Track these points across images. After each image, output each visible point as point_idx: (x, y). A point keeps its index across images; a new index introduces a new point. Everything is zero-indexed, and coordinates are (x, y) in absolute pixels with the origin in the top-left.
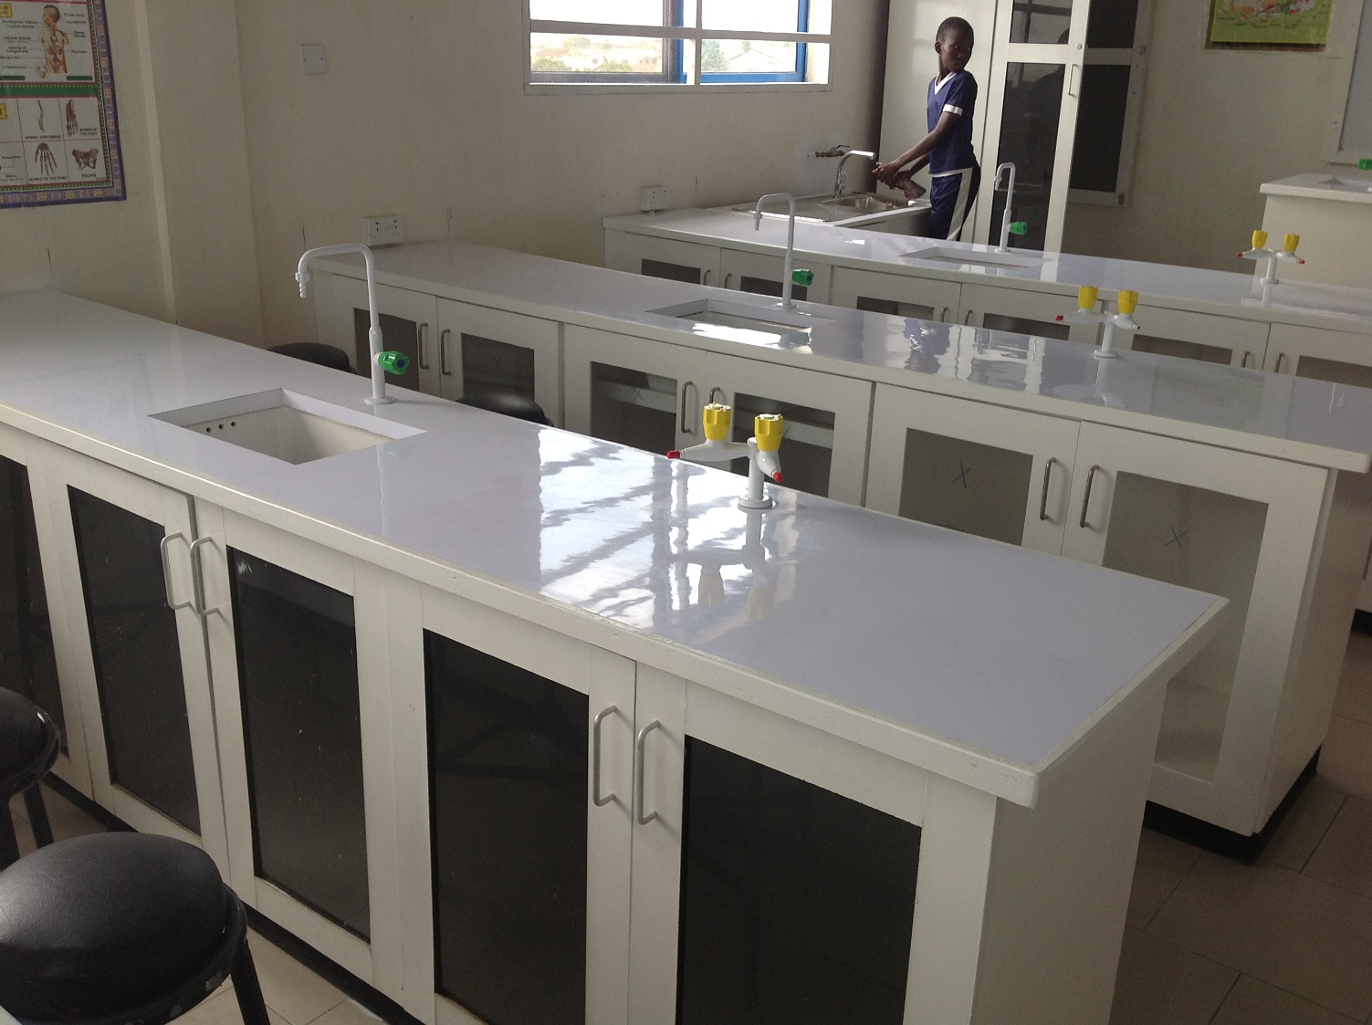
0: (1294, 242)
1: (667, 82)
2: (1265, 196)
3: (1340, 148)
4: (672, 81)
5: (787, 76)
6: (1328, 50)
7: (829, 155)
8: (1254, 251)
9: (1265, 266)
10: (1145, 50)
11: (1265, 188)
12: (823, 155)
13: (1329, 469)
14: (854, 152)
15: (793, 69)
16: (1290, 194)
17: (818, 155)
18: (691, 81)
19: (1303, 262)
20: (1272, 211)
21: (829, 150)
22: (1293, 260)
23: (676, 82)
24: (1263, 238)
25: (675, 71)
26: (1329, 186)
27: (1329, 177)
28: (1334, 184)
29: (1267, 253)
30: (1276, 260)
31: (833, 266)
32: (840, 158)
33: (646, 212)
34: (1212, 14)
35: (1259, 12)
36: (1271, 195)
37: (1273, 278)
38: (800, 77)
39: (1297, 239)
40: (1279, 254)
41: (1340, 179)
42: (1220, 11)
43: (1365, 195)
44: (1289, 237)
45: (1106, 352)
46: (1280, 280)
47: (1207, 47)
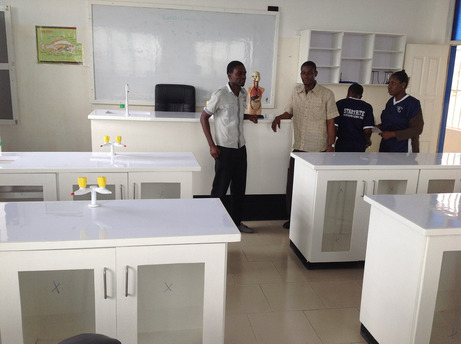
0: (120, 139)
3: (96, 99)
6: (84, 64)
8: (106, 144)
10: (14, 64)
11: (90, 117)
16: (99, 118)
19: (126, 146)
22: (121, 146)
24: (108, 139)
29: (110, 144)
34: (38, 50)
35: (56, 50)
36: (92, 119)
37: (114, 153)
39: (121, 137)
40: (115, 144)
41: (110, 111)
42: (41, 50)
43: (124, 117)
44: (118, 137)
45: (95, 205)
46: (117, 153)
47: (38, 63)
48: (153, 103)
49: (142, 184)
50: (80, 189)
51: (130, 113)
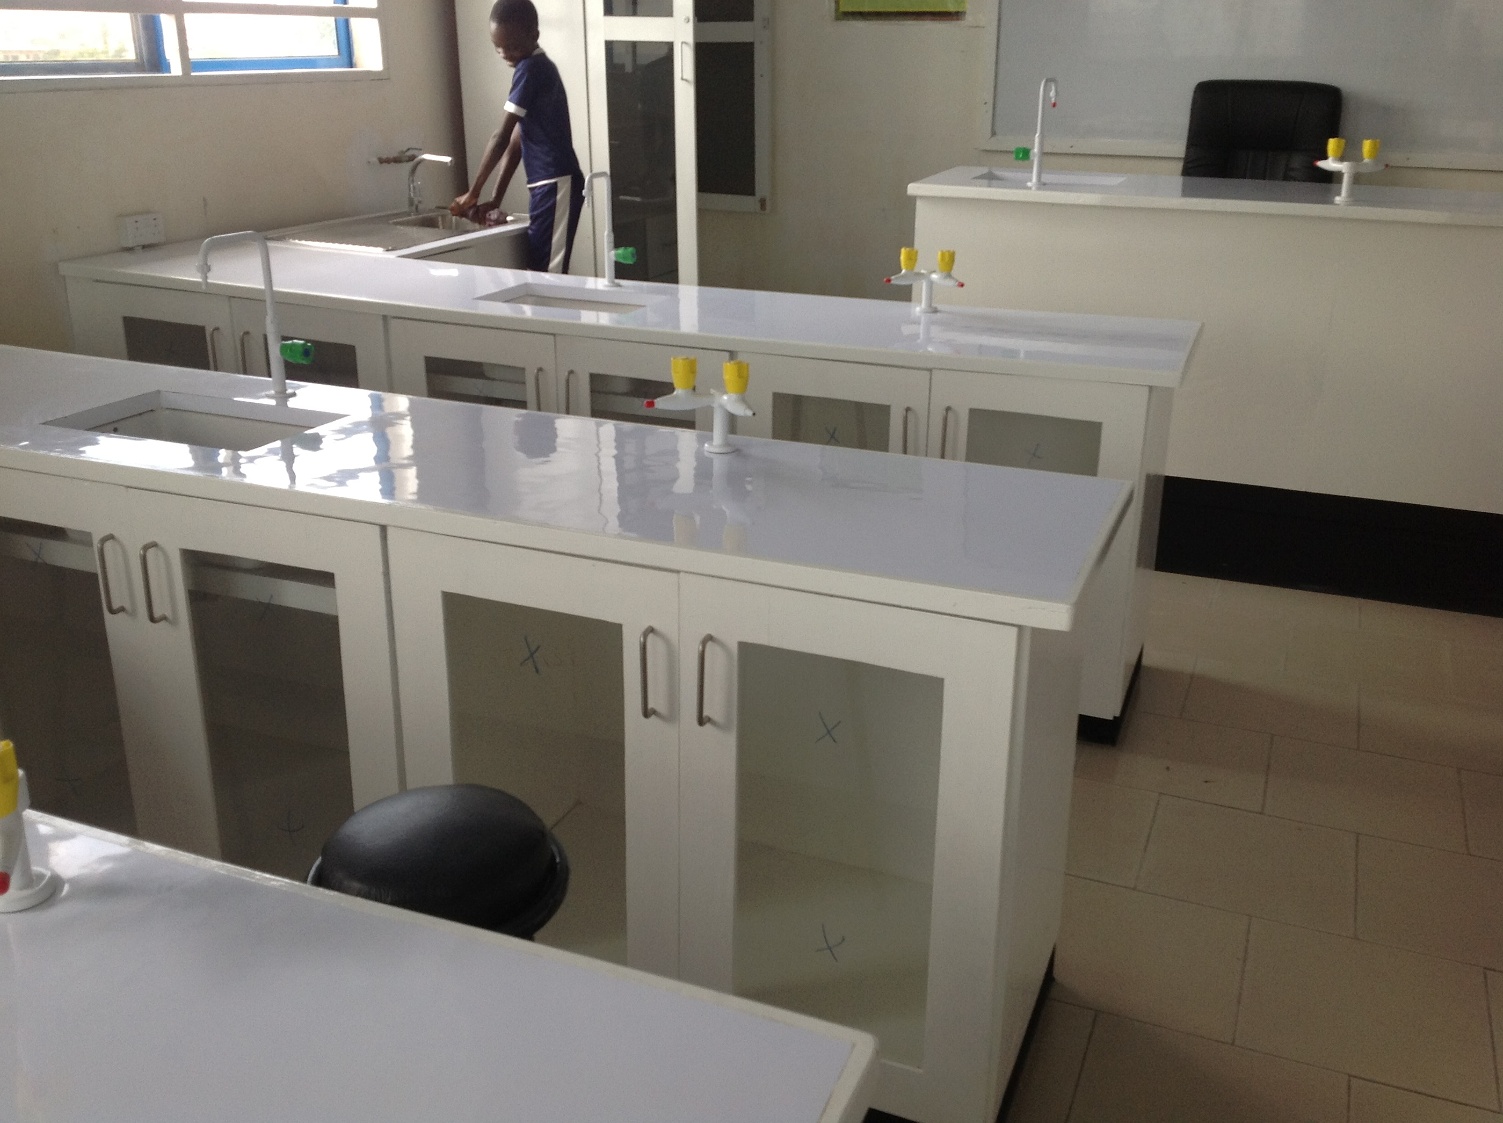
0: (950, 260)
1: (144, 71)
2: (913, 199)
3: (994, 133)
4: (151, 71)
5: (329, 61)
6: (969, 19)
7: (397, 160)
8: (905, 275)
9: (921, 290)
10: (768, 23)
11: (913, 189)
12: (388, 161)
13: (1020, 628)
14: (427, 157)
15: (335, 52)
16: (940, 194)
17: (382, 161)
18: (176, 70)
19: (962, 285)
20: (925, 219)
21: (396, 155)
22: (950, 283)
23: (159, 71)
24: (912, 259)
25: (153, 56)
26: (985, 182)
27: (984, 170)
28: (990, 178)
29: (919, 275)
30: (931, 284)
31: (385, 318)
32: (409, 165)
33: (130, 250)
36: (921, 197)
37: (930, 306)
38: (346, 60)
39: (952, 256)
40: (934, 276)
41: (998, 173)
43: (1025, 191)
44: (943, 254)
45: (720, 446)
46: (939, 307)
47: (838, 18)
48: (1179, 148)
49: (973, 412)
50: (675, 393)
51: (1046, 178)
